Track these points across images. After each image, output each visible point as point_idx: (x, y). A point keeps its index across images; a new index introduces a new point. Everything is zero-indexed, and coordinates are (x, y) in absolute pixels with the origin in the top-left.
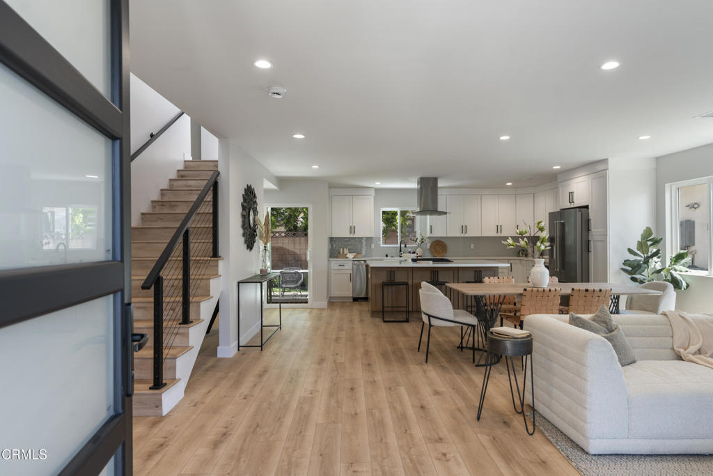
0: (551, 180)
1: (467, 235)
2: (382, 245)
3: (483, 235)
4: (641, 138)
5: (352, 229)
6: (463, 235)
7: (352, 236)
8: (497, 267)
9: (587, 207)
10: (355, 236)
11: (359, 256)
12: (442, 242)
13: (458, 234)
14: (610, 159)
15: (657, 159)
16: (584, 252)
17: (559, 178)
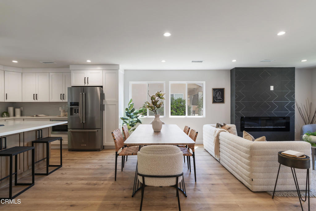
0: (63, 67)
9: (102, 87)
15: (125, 70)
16: (102, 111)
17: (71, 67)
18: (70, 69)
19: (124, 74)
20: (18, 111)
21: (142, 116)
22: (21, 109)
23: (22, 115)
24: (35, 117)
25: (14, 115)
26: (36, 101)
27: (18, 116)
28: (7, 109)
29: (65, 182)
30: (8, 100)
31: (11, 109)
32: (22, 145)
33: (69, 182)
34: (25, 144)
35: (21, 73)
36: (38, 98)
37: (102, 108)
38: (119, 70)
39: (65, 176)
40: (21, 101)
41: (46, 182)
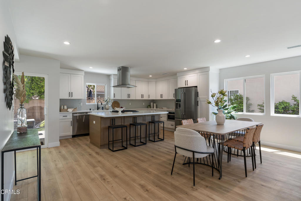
0: (174, 75)
1: (130, 99)
2: (87, 104)
3: (136, 99)
4: (246, 56)
5: (71, 94)
6: (128, 99)
7: (70, 98)
8: (160, 114)
9: (196, 87)
10: (72, 98)
11: (76, 110)
12: (117, 102)
13: (126, 98)
14: (210, 67)
15: (220, 69)
16: (196, 106)
17: (178, 75)
18: (177, 75)
19: (220, 73)
20: (155, 105)
21: (236, 113)
22: (156, 104)
23: (157, 107)
24: (161, 109)
25: (153, 108)
26: (162, 99)
27: (155, 108)
28: (150, 104)
29: (159, 147)
30: (150, 99)
31: (152, 104)
32: (144, 123)
33: (160, 148)
34: (146, 122)
35: (155, 82)
36: (163, 97)
37: (197, 103)
38: (210, 71)
39: (161, 145)
40: (155, 99)
41: (151, 145)
